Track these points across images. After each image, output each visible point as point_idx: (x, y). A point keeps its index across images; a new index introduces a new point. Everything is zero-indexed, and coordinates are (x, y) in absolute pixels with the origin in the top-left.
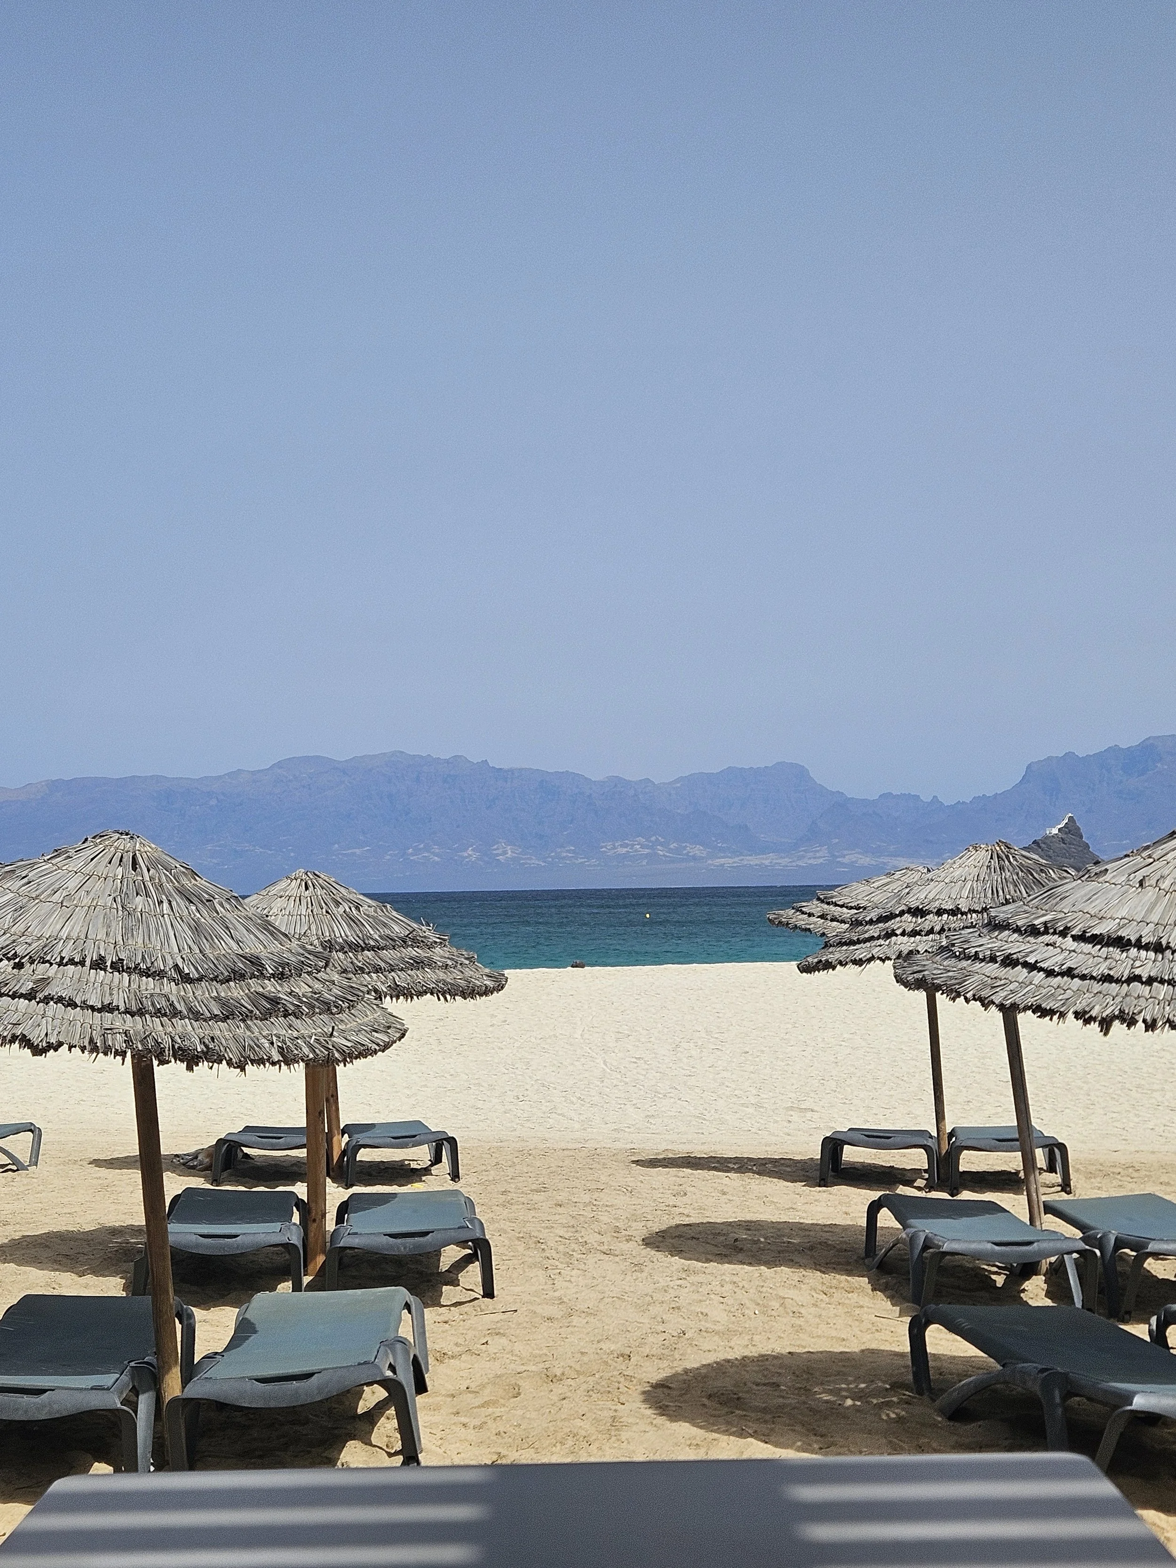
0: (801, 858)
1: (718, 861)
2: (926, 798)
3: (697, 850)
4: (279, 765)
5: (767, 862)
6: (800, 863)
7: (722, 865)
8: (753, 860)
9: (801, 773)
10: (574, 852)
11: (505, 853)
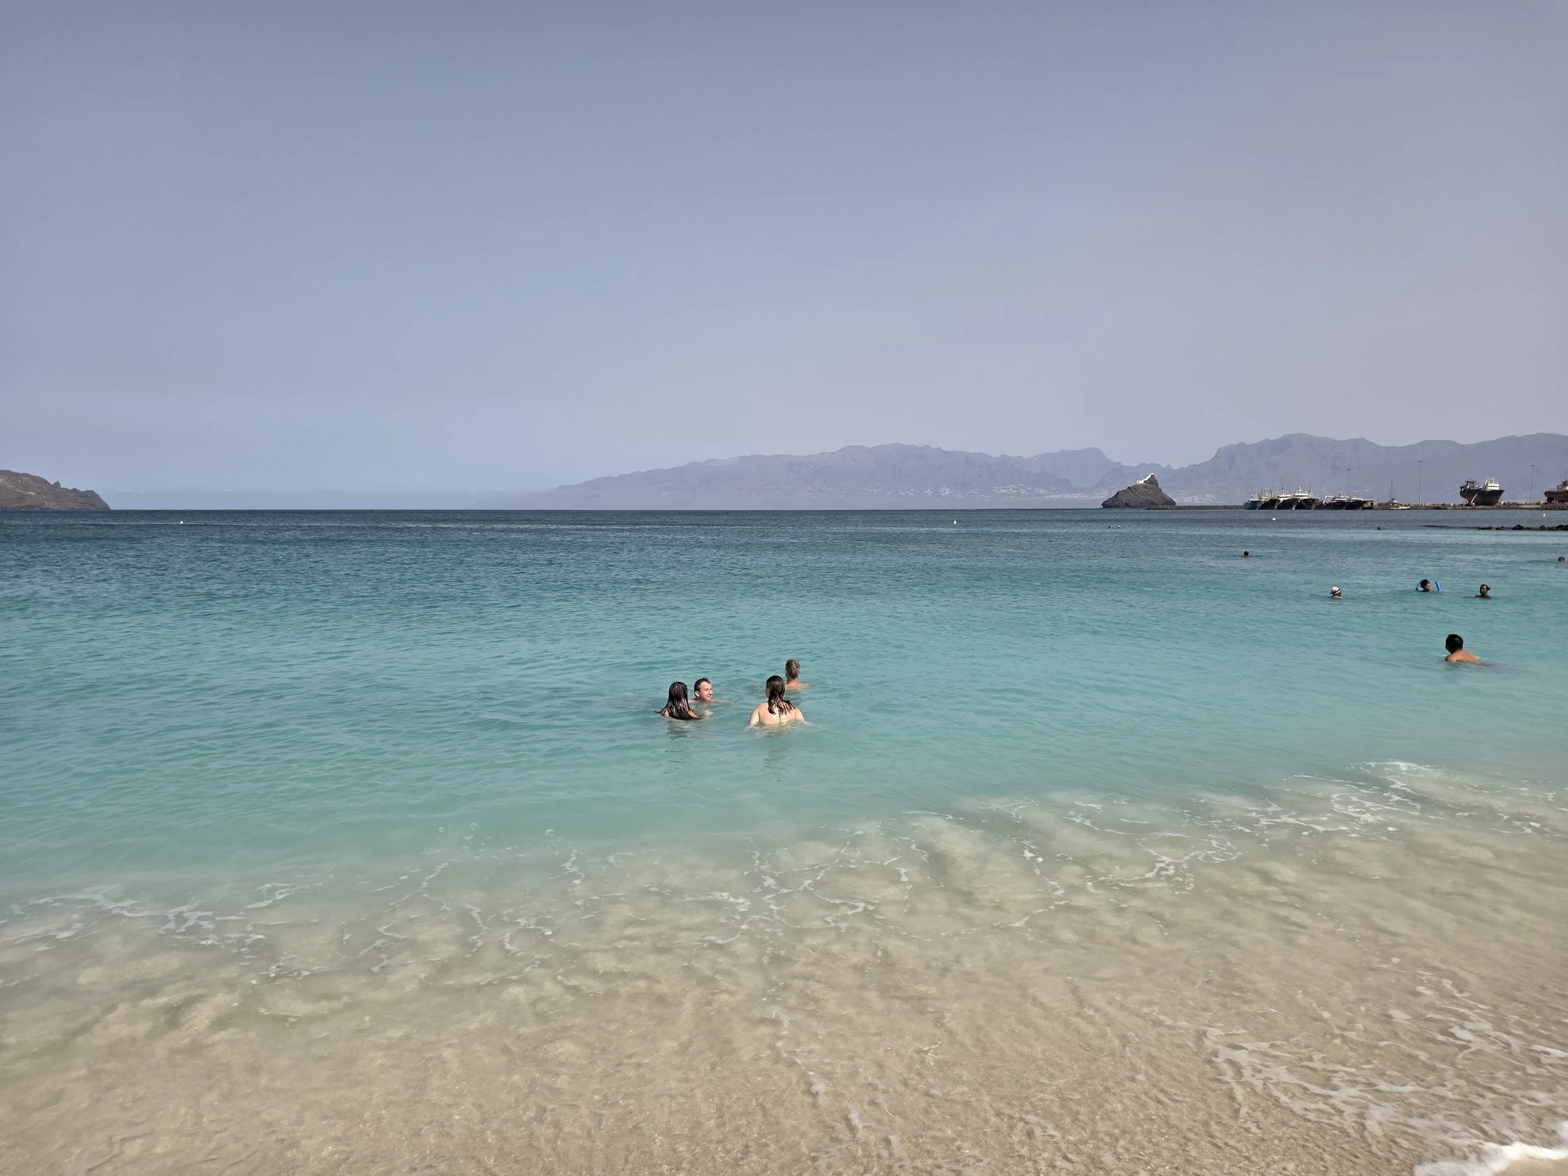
0: (1094, 495)
1: (1052, 496)
2: (1164, 465)
3: (1041, 491)
4: (842, 449)
5: (1075, 497)
6: (1093, 498)
7: (1052, 498)
8: (1069, 496)
9: (1099, 453)
10: (979, 491)
11: (945, 492)
